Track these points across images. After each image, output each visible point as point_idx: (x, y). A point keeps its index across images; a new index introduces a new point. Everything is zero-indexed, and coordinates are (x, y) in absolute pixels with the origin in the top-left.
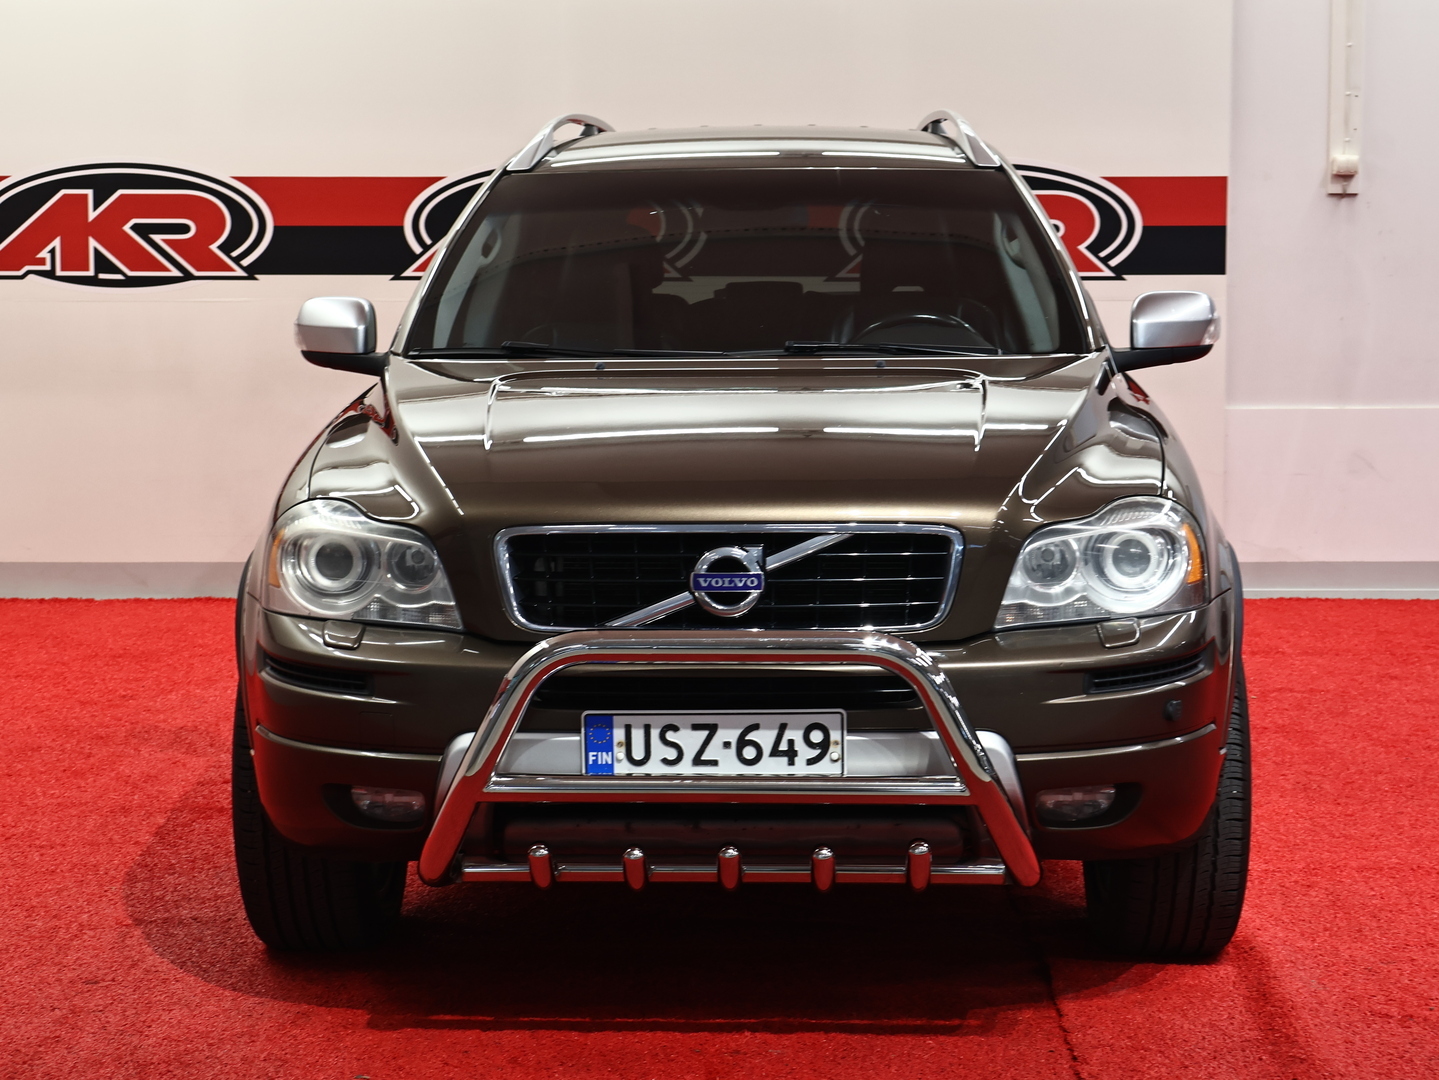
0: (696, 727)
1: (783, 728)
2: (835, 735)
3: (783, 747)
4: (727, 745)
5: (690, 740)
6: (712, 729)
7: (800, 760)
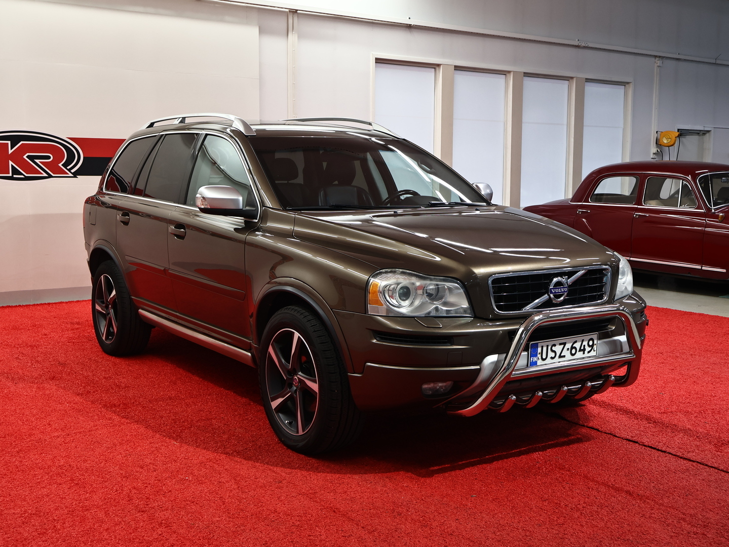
0: (560, 344)
1: (583, 341)
2: (595, 342)
3: (582, 348)
4: (568, 349)
5: (558, 349)
6: (564, 344)
7: (586, 352)
